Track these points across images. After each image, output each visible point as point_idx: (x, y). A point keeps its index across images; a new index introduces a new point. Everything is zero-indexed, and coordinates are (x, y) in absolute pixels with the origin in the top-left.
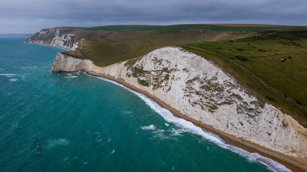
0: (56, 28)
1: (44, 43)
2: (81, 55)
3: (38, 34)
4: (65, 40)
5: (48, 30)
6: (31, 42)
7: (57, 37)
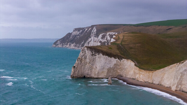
0: (92, 27)
1: (75, 46)
2: (118, 52)
3: (69, 34)
4: (103, 41)
5: (83, 29)
6: (60, 46)
7: (92, 38)
